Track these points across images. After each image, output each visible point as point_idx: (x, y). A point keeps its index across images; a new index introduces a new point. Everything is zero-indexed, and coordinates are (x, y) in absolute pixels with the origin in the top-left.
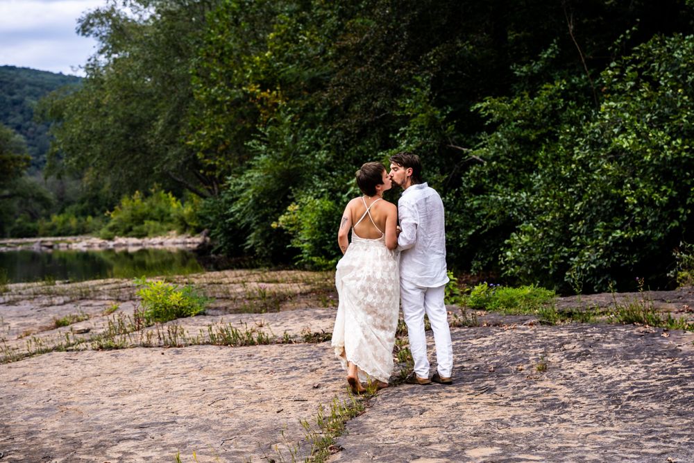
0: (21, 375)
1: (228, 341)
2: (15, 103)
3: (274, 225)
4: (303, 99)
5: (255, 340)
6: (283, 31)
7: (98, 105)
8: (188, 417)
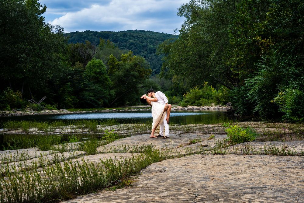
0: (187, 163)
1: (273, 153)
2: (144, 46)
3: (272, 101)
4: (282, 42)
5: (287, 153)
6: (273, 11)
7: (185, 47)
8: (271, 186)
